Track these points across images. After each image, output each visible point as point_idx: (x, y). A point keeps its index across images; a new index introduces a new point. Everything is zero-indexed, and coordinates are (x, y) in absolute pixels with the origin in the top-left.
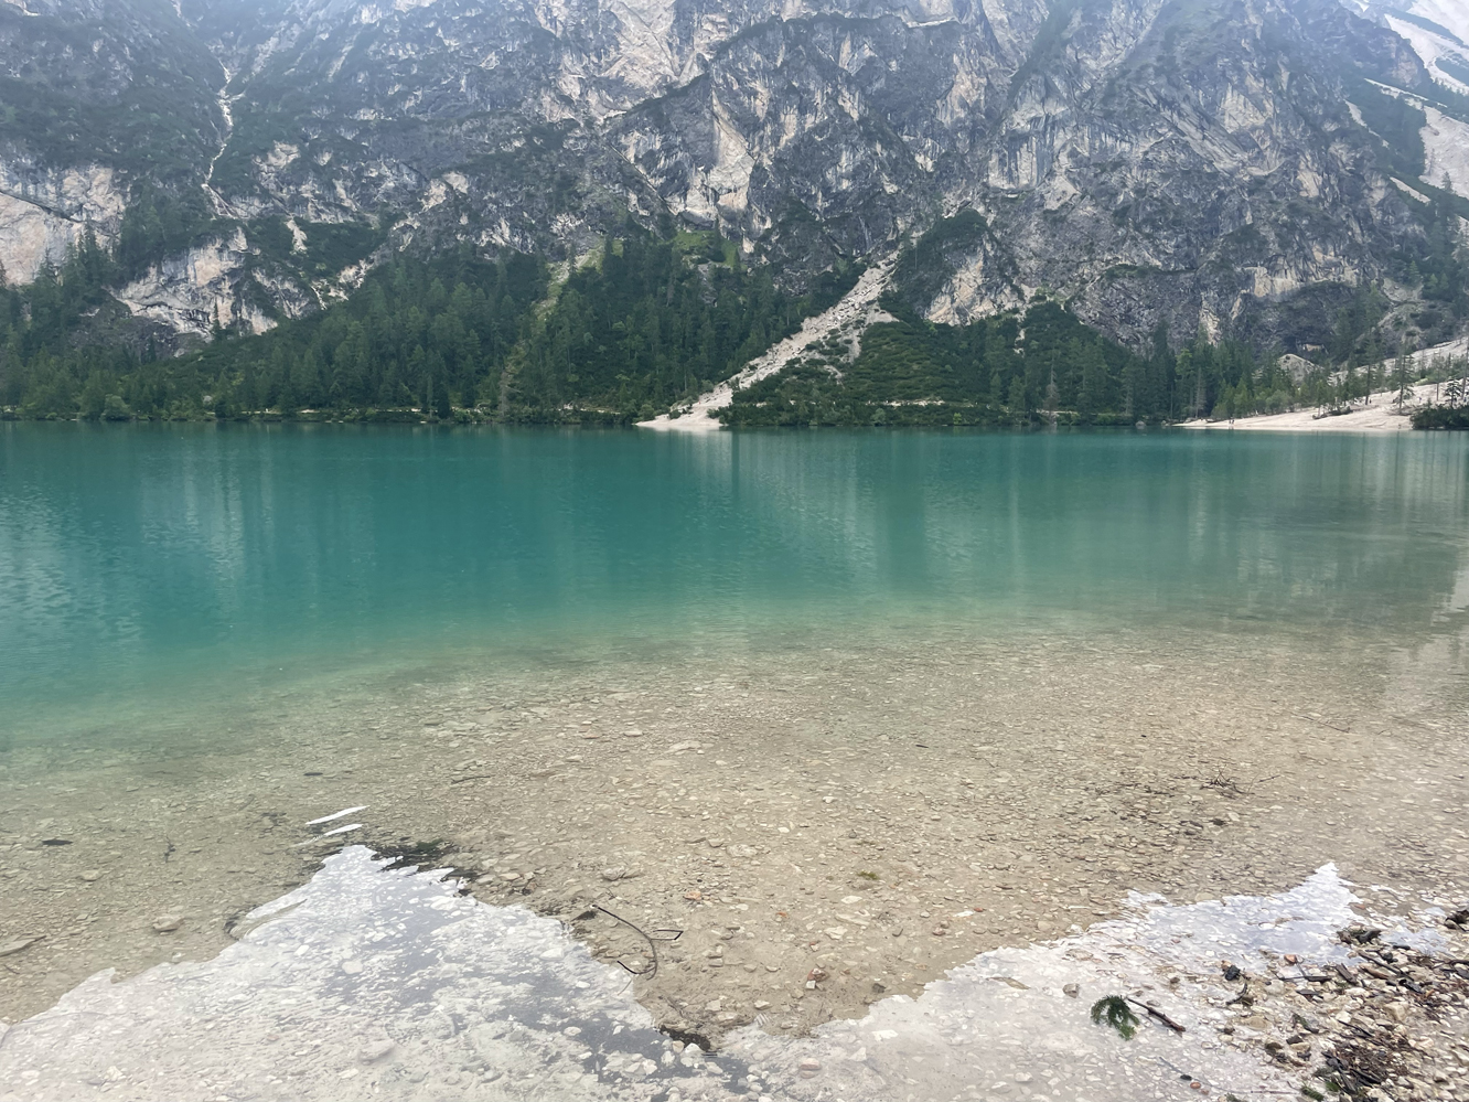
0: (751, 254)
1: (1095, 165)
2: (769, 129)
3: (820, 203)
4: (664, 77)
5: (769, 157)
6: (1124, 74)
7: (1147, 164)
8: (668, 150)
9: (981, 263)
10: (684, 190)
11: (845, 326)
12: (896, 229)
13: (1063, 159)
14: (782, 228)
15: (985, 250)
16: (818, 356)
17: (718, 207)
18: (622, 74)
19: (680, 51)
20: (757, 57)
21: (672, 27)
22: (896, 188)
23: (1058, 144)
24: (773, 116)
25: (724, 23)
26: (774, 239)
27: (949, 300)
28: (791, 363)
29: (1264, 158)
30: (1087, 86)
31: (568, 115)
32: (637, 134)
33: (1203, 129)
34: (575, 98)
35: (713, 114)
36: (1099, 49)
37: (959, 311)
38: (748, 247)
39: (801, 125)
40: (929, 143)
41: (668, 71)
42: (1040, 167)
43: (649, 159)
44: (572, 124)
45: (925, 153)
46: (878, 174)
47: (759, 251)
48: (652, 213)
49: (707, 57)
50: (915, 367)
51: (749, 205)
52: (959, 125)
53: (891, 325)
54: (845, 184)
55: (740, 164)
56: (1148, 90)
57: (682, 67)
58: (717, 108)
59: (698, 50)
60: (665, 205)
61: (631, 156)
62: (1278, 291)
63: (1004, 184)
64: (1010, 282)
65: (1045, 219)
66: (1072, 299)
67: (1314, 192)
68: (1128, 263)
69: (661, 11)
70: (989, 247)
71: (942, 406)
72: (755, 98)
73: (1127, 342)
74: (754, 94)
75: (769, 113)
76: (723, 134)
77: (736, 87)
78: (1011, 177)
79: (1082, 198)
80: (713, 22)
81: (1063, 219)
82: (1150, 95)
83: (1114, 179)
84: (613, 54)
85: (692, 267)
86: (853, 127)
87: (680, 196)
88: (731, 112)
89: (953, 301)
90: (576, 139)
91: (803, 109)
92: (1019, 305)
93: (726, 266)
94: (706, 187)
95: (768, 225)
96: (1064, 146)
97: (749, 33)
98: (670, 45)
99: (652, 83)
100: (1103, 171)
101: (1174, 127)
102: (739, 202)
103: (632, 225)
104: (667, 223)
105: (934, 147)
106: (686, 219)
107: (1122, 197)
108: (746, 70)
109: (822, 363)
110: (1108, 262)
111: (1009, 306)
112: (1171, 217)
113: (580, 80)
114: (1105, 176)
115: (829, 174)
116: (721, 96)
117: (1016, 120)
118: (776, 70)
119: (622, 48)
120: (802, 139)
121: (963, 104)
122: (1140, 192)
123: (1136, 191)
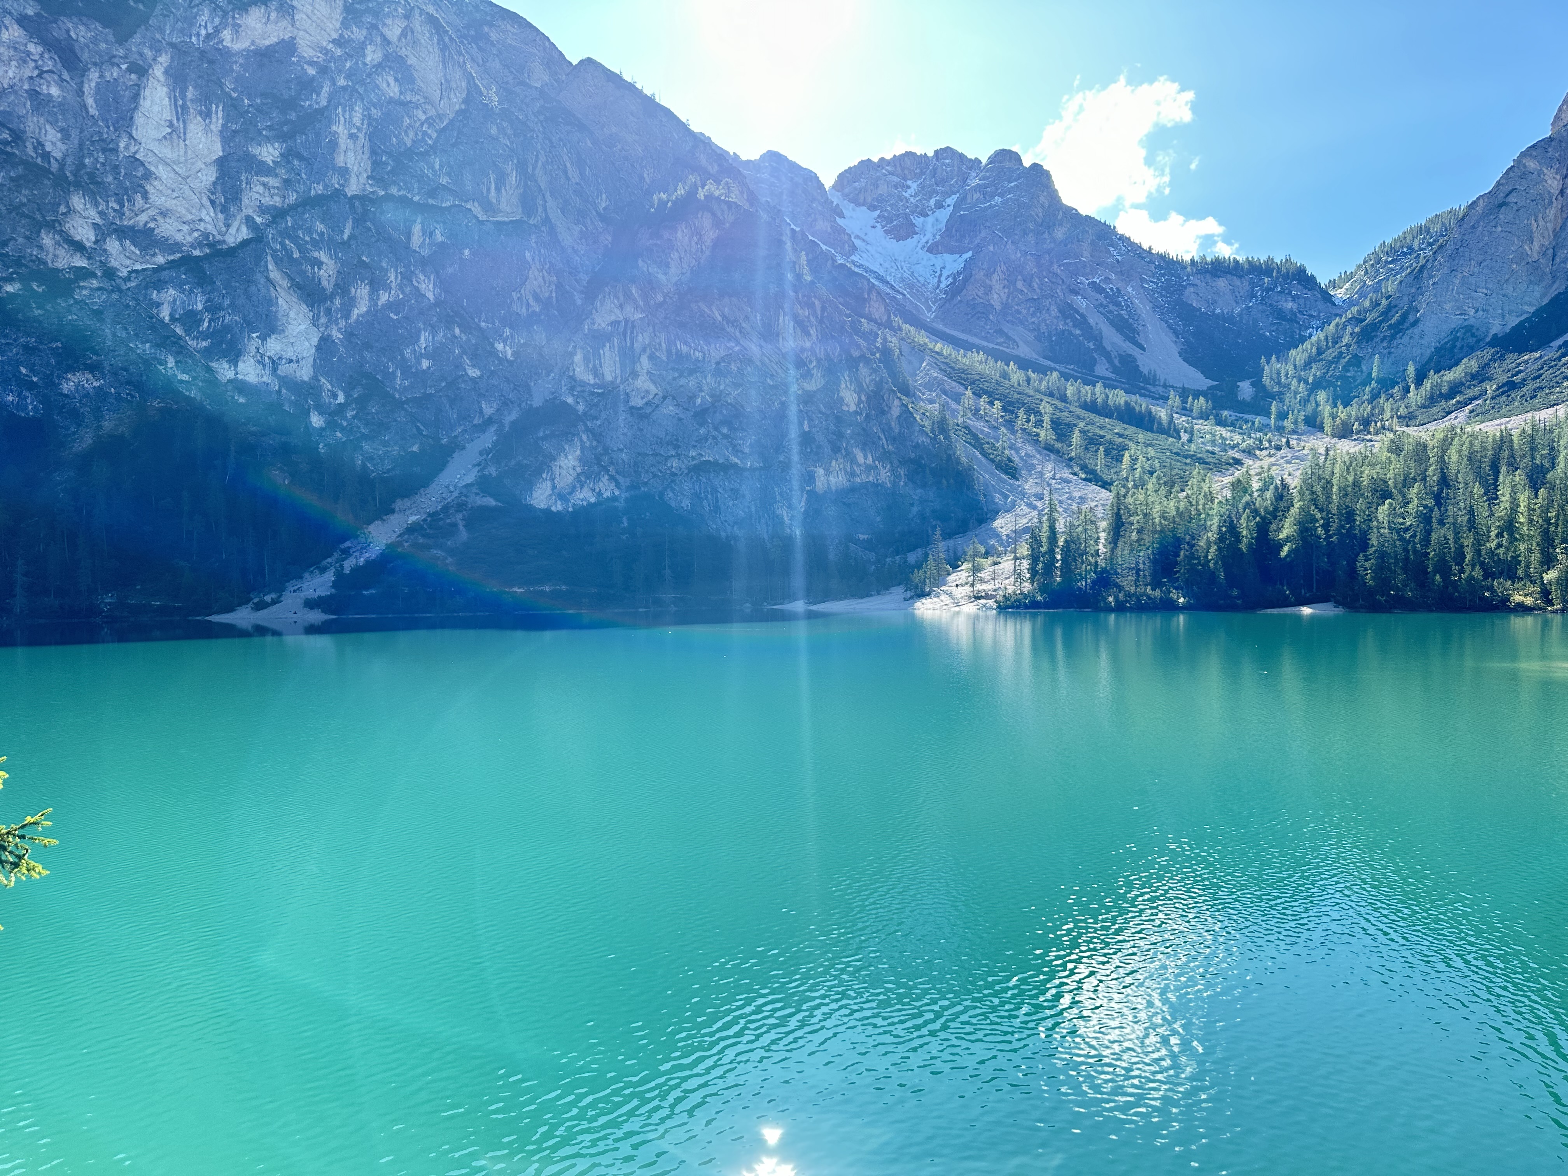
0: (322, 429)
1: (673, 368)
2: (338, 301)
3: (398, 379)
4: (206, 235)
5: (339, 330)
6: (691, 290)
7: (718, 372)
8: (214, 311)
9: (578, 452)
10: (234, 355)
11: (445, 509)
12: (482, 413)
13: (644, 360)
14: (362, 403)
15: (581, 440)
16: (421, 539)
17: (279, 378)
18: (152, 225)
19: (224, 210)
20: (320, 227)
21: (214, 183)
22: (479, 373)
23: (637, 346)
24: (342, 287)
25: (278, 188)
26: (350, 414)
27: (549, 484)
28: (389, 547)
29: (812, 376)
31: (80, 262)
32: (172, 291)
33: (761, 347)
34: (88, 244)
35: (268, 279)
37: (562, 497)
38: (317, 421)
39: (373, 299)
40: (507, 332)
41: (210, 228)
42: (623, 366)
43: (190, 318)
44: (83, 274)
45: (505, 342)
46: (459, 356)
47: (331, 425)
48: (194, 378)
49: (258, 220)
51: (315, 378)
52: (534, 317)
53: (495, 508)
54: (425, 364)
55: (304, 334)
57: (228, 226)
58: (274, 274)
59: (250, 212)
60: (210, 370)
61: (165, 314)
62: (834, 488)
63: (589, 379)
64: (606, 470)
65: (632, 414)
66: (665, 489)
67: (853, 408)
68: (711, 459)
69: (200, 164)
70: (584, 437)
71: (569, 594)
72: (319, 269)
73: (716, 530)
74: (320, 264)
75: (337, 285)
76: (280, 301)
77: (296, 255)
78: (596, 373)
79: (664, 398)
80: (264, 185)
81: (647, 416)
83: (692, 383)
84: (139, 200)
85: (252, 440)
86: (429, 307)
87: (229, 362)
88: (291, 279)
89: (554, 487)
90: (91, 289)
91: (376, 285)
94: (262, 356)
95: (341, 399)
96: (644, 350)
97: (307, 203)
98: (212, 203)
99: (189, 239)
100: (681, 376)
101: (737, 342)
102: (305, 373)
103: (169, 390)
104: (214, 389)
105: (512, 336)
106: (238, 386)
107: (699, 401)
108: (307, 238)
109: (427, 546)
110: (693, 458)
111: (607, 494)
113: (96, 226)
114: (683, 381)
115: (407, 353)
116: (278, 262)
117: (598, 320)
118: (343, 243)
119: (153, 198)
120: (375, 314)
121: (537, 299)
122: (716, 396)
123: (712, 396)
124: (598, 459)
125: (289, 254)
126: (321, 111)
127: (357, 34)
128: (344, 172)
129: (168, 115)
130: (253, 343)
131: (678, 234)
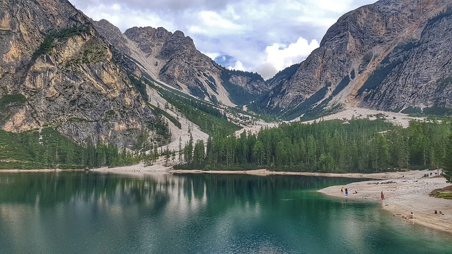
1: (63, 85)
6: (72, 60)
7: (81, 88)
9: (24, 112)
13: (53, 81)
15: (26, 108)
23: (51, 77)
27: (12, 123)
29: (115, 92)
30: (60, 61)
33: (97, 81)
36: (64, 51)
37: (16, 128)
42: (45, 83)
52: (10, 64)
62: (121, 129)
63: (31, 86)
64: (35, 119)
65: (47, 100)
66: (58, 127)
67: (129, 104)
68: (76, 117)
70: (27, 107)
73: (77, 142)
78: (33, 84)
79: (60, 95)
81: (53, 101)
82: (81, 68)
83: (71, 91)
89: (14, 124)
92: (39, 127)
96: (53, 78)
100: (67, 88)
101: (89, 79)
107: (73, 97)
110: (69, 116)
111: (35, 127)
112: (89, 105)
114: (67, 90)
117: (36, 67)
121: (13, 57)
122: (79, 96)
123: (78, 96)
124: (32, 115)
131: (69, 41)
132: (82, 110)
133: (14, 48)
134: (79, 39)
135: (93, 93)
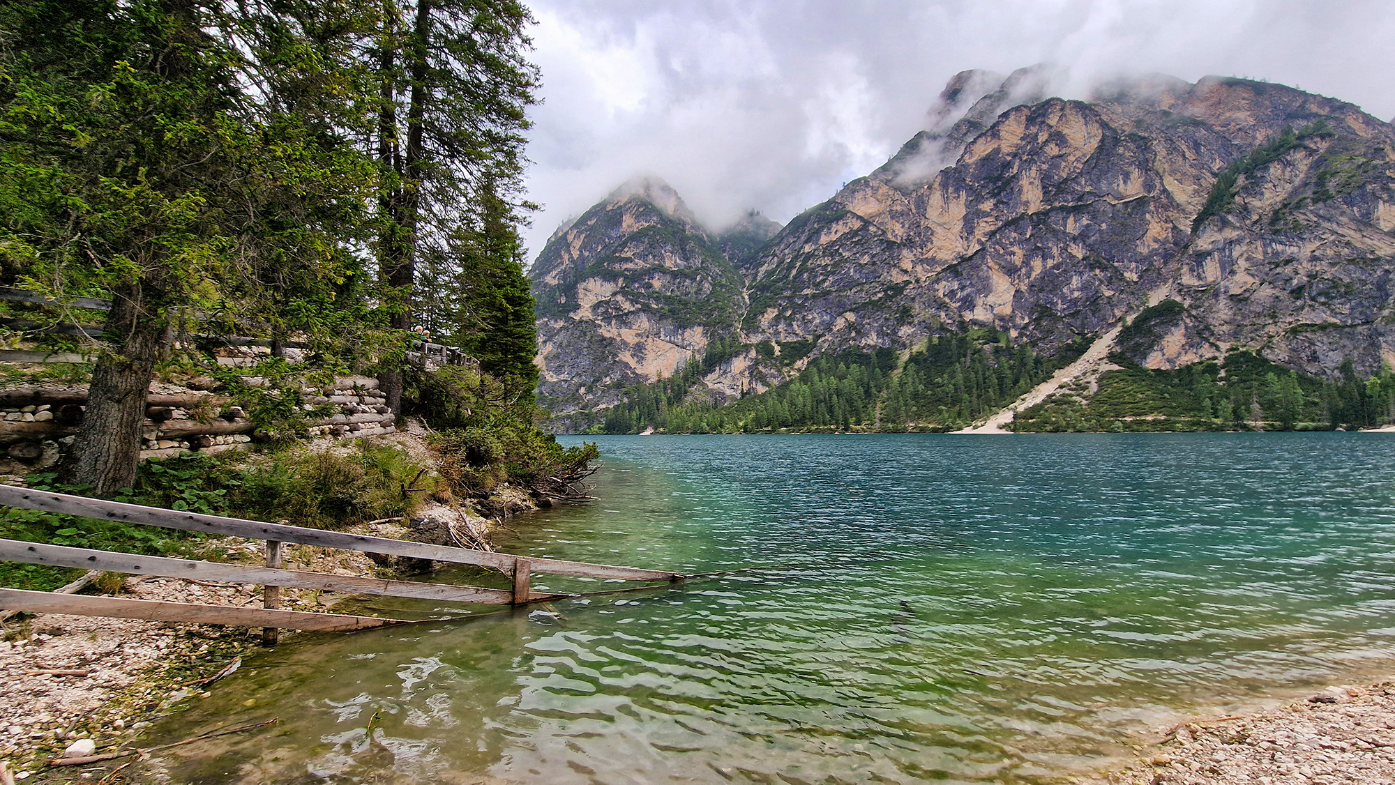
0: (1016, 338)
1: (1269, 263)
2: (1024, 271)
3: (1060, 306)
4: (959, 253)
5: (1025, 285)
6: (1285, 206)
7: (1314, 258)
8: (962, 288)
9: (1183, 331)
10: (972, 308)
11: (1084, 374)
12: (1114, 316)
13: (1242, 263)
14: (1037, 321)
15: (1185, 323)
16: (1068, 392)
17: (994, 314)
18: (935, 255)
19: (967, 239)
20: (1014, 235)
21: (962, 228)
22: (1112, 293)
23: (1235, 254)
24: (1026, 263)
25: (992, 222)
26: (1031, 328)
27: (1160, 354)
28: (1049, 396)
30: (1255, 217)
31: (906, 278)
32: (944, 283)
33: (1360, 231)
34: (909, 270)
35: (988, 267)
36: (1262, 194)
37: (1169, 360)
38: (1014, 333)
39: (1044, 266)
40: (1134, 265)
41: (961, 249)
42: (1223, 268)
43: (952, 294)
44: (908, 283)
45: (1131, 271)
46: (1099, 285)
47: (1021, 335)
48: (954, 321)
49: (983, 240)
50: (1141, 396)
51: (1013, 312)
52: (1153, 253)
53: (1118, 371)
54: (1076, 294)
55: (1007, 290)
56: (1308, 213)
57: (969, 246)
58: (991, 264)
59: (977, 237)
60: (961, 316)
61: (941, 294)
63: (1195, 282)
64: (1207, 340)
65: (1232, 300)
66: (1263, 348)
68: (1308, 322)
69: (956, 221)
71: (1165, 420)
72: (1014, 256)
73: (1316, 374)
74: (1014, 254)
75: (1023, 262)
76: (994, 277)
77: (1002, 252)
78: (1199, 277)
79: (1261, 284)
80: (986, 222)
81: (1246, 299)
82: (1311, 216)
83: (1288, 270)
84: (929, 246)
85: (979, 346)
86: (1079, 262)
87: (970, 311)
88: (999, 265)
89: (1164, 355)
90: (911, 289)
91: (1044, 258)
92: (1217, 354)
93: (1000, 345)
94: (986, 305)
95: (1027, 320)
96: (1242, 255)
97: (1007, 224)
98: (961, 237)
99: (952, 257)
100: (1277, 266)
101: (1333, 232)
102: (1007, 310)
103: (942, 328)
104: (963, 326)
105: (1137, 267)
106: (975, 322)
107: (1296, 281)
108: (1007, 243)
109: (1071, 396)
110: (1290, 323)
111: (1209, 356)
112: (1343, 290)
113: (912, 261)
114: (1279, 270)
115: (1065, 290)
116: (993, 257)
117: (1200, 244)
118: (1026, 240)
119: (935, 243)
120: (1046, 273)
121: (1156, 240)
122: (1312, 276)
123: (1308, 276)
124: (1200, 334)
125: (997, 251)
126: (1013, 177)
127: (1033, 130)
128: (1027, 203)
129: (941, 203)
130: (980, 301)
131: (1272, 170)
132: (1323, 304)
133: (1155, 225)
134: (1299, 155)
135: (1351, 261)
